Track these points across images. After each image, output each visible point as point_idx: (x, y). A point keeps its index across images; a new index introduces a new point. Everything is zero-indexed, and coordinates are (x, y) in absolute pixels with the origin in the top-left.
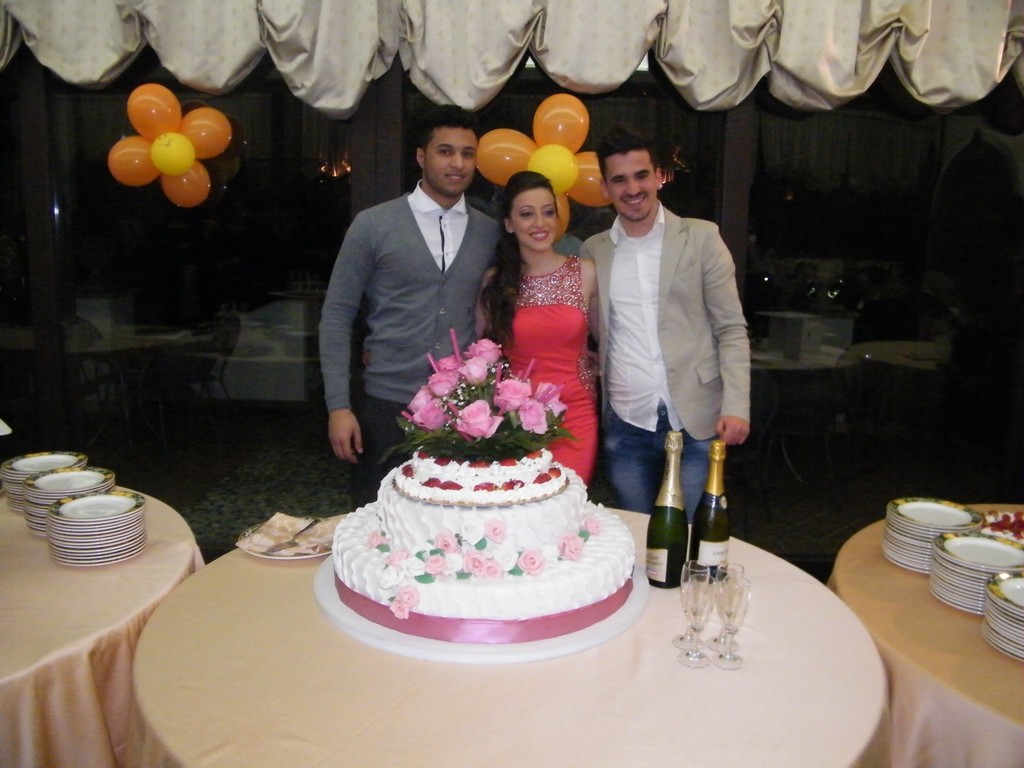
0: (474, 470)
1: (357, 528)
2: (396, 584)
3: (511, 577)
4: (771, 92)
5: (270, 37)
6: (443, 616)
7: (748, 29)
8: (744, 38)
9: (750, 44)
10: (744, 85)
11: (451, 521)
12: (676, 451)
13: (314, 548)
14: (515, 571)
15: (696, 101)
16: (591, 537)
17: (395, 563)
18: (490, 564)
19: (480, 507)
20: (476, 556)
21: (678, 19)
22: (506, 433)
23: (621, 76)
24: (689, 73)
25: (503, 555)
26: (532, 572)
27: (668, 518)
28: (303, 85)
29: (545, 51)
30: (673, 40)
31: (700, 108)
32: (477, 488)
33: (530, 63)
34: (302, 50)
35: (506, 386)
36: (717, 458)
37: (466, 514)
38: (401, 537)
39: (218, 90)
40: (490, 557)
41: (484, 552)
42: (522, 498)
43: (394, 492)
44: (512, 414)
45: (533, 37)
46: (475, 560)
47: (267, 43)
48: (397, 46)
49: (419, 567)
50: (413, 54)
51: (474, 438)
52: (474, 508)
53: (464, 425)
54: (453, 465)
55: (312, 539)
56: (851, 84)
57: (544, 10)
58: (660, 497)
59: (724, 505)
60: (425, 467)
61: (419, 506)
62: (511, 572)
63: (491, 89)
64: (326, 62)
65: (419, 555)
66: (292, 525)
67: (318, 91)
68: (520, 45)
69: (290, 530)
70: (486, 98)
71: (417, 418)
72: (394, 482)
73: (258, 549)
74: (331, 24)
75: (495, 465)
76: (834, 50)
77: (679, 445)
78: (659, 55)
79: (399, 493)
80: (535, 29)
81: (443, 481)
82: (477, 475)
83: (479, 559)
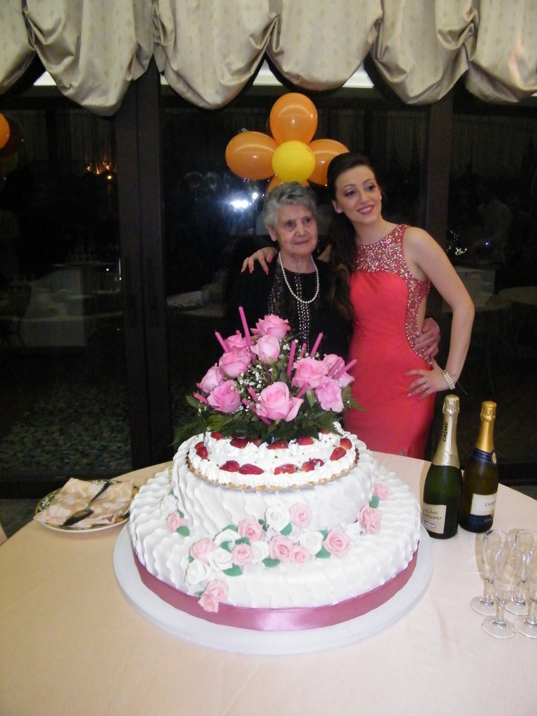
0: (272, 452)
1: (151, 505)
2: (203, 579)
3: (320, 561)
4: (468, 88)
5: (37, 41)
7: (451, 33)
8: (447, 41)
9: (452, 46)
10: (445, 83)
11: (253, 506)
12: (453, 414)
13: (110, 519)
14: (322, 554)
15: (408, 96)
17: (201, 556)
18: (296, 549)
19: (283, 491)
20: (282, 543)
21: (393, 25)
24: (402, 72)
25: (309, 538)
26: (340, 555)
27: (445, 476)
28: (71, 86)
29: (281, 53)
30: (389, 43)
31: (410, 102)
32: (277, 471)
35: (302, 366)
36: (489, 418)
37: (270, 499)
38: (202, 522)
40: (296, 542)
41: (291, 537)
42: (323, 477)
43: (190, 474)
44: (309, 393)
45: (271, 40)
46: (281, 546)
47: (35, 46)
48: (152, 50)
49: (225, 559)
50: (167, 57)
51: (273, 421)
52: (277, 492)
53: (264, 410)
54: (251, 447)
55: (106, 505)
56: (533, 81)
57: (279, 16)
58: (438, 457)
59: (495, 461)
60: (222, 449)
61: (218, 491)
62: (320, 555)
63: (234, 87)
64: (90, 64)
65: (225, 545)
66: (86, 491)
67: (85, 90)
68: (259, 47)
69: (85, 495)
70: (231, 95)
71: (211, 400)
72: (188, 462)
73: (55, 522)
74: (92, 29)
75: (293, 446)
76: (521, 50)
77: (456, 409)
78: (376, 57)
79: (196, 476)
80: (272, 34)
81: (241, 464)
82: (276, 457)
83: (286, 545)
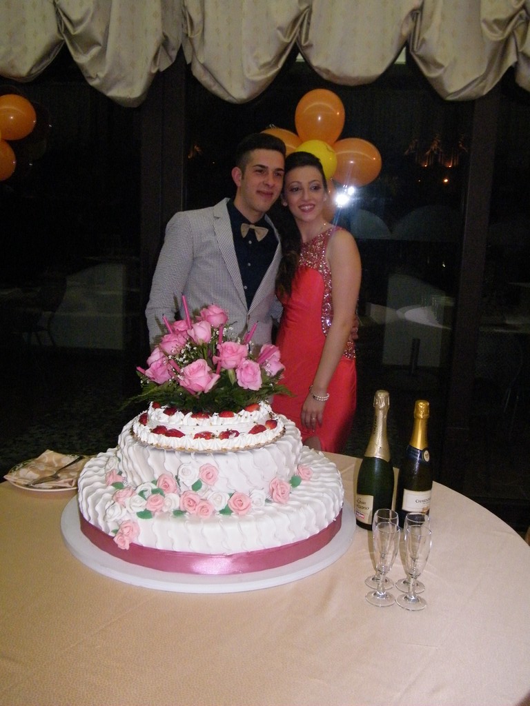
0: (195, 420)
1: (101, 466)
2: (118, 518)
3: (222, 516)
4: (517, 81)
6: (159, 548)
7: (497, 22)
8: (492, 30)
9: (497, 36)
10: (491, 76)
11: (170, 463)
12: (383, 409)
13: (70, 482)
14: (226, 511)
15: (446, 92)
16: (302, 482)
17: (121, 500)
18: (203, 504)
19: (199, 453)
20: (191, 496)
21: (431, 16)
22: (222, 389)
23: (377, 69)
24: (440, 66)
25: (217, 496)
26: (240, 513)
27: (376, 469)
28: (97, 76)
29: (310, 46)
30: (426, 35)
31: (449, 98)
32: (197, 436)
33: (300, 58)
34: (96, 43)
35: (225, 348)
36: (421, 416)
37: (185, 459)
38: (133, 477)
39: (22, 78)
40: (203, 498)
41: (199, 492)
42: (236, 446)
43: (130, 437)
44: (231, 372)
45: (300, 33)
46: (189, 500)
47: (64, 35)
48: (180, 41)
49: (139, 505)
50: (194, 50)
51: (197, 393)
52: (192, 454)
53: (186, 381)
54: (178, 415)
55: (72, 474)
57: (310, 8)
58: (368, 450)
59: (427, 459)
60: (157, 415)
61: (147, 450)
62: (222, 512)
63: (260, 81)
64: (117, 55)
65: (141, 494)
66: (58, 461)
68: (287, 40)
69: (56, 465)
70: (258, 90)
71: (149, 373)
72: (132, 429)
73: (22, 482)
74: (121, 20)
75: (215, 418)
77: (386, 404)
78: (413, 49)
79: (133, 437)
80: (301, 26)
81: (168, 429)
82: (197, 425)
83: (194, 499)
